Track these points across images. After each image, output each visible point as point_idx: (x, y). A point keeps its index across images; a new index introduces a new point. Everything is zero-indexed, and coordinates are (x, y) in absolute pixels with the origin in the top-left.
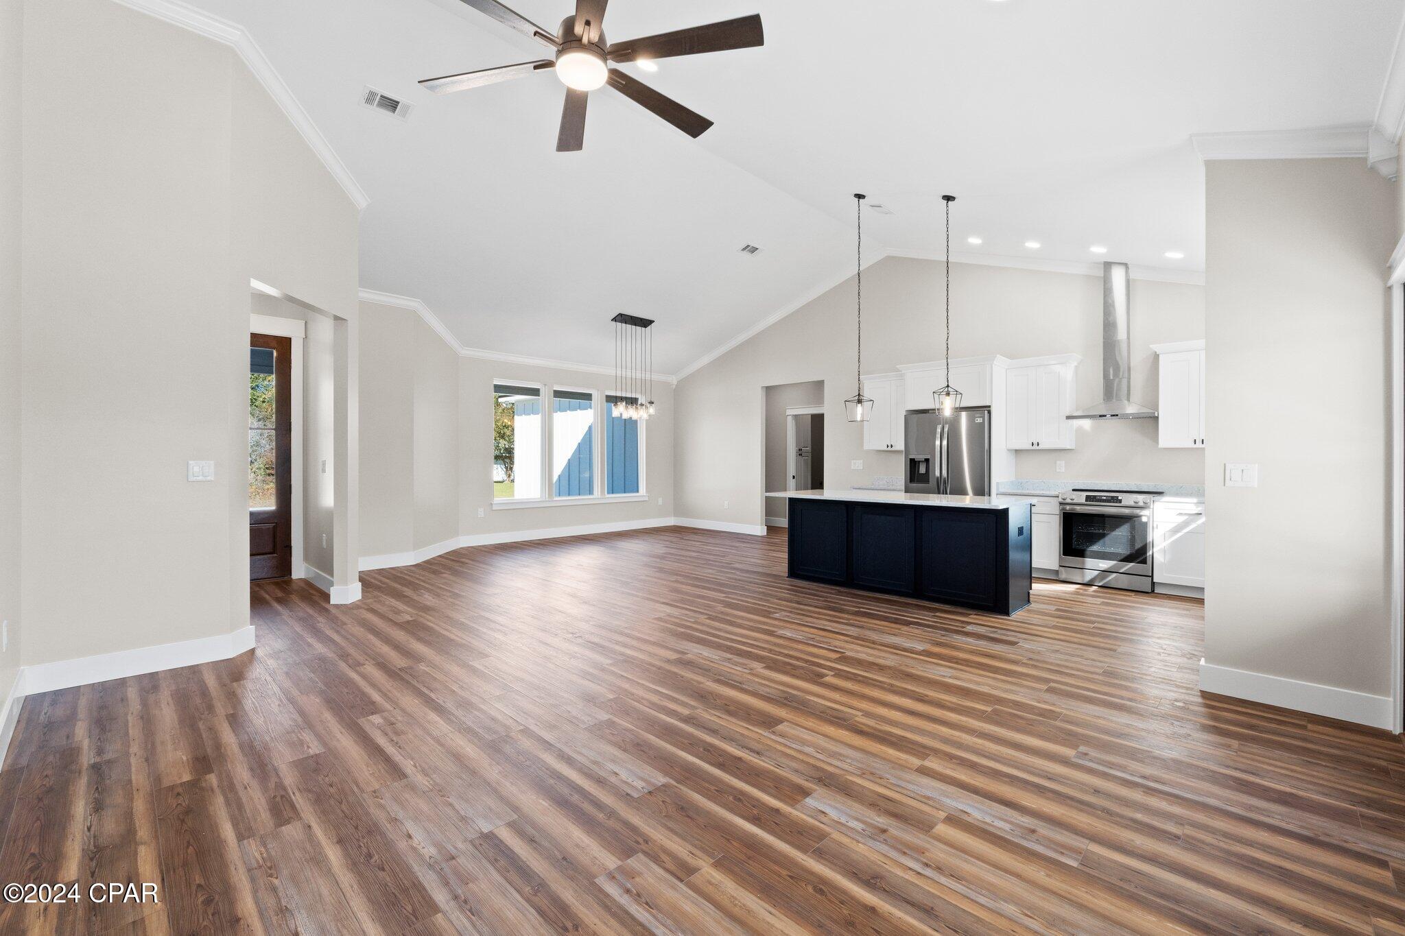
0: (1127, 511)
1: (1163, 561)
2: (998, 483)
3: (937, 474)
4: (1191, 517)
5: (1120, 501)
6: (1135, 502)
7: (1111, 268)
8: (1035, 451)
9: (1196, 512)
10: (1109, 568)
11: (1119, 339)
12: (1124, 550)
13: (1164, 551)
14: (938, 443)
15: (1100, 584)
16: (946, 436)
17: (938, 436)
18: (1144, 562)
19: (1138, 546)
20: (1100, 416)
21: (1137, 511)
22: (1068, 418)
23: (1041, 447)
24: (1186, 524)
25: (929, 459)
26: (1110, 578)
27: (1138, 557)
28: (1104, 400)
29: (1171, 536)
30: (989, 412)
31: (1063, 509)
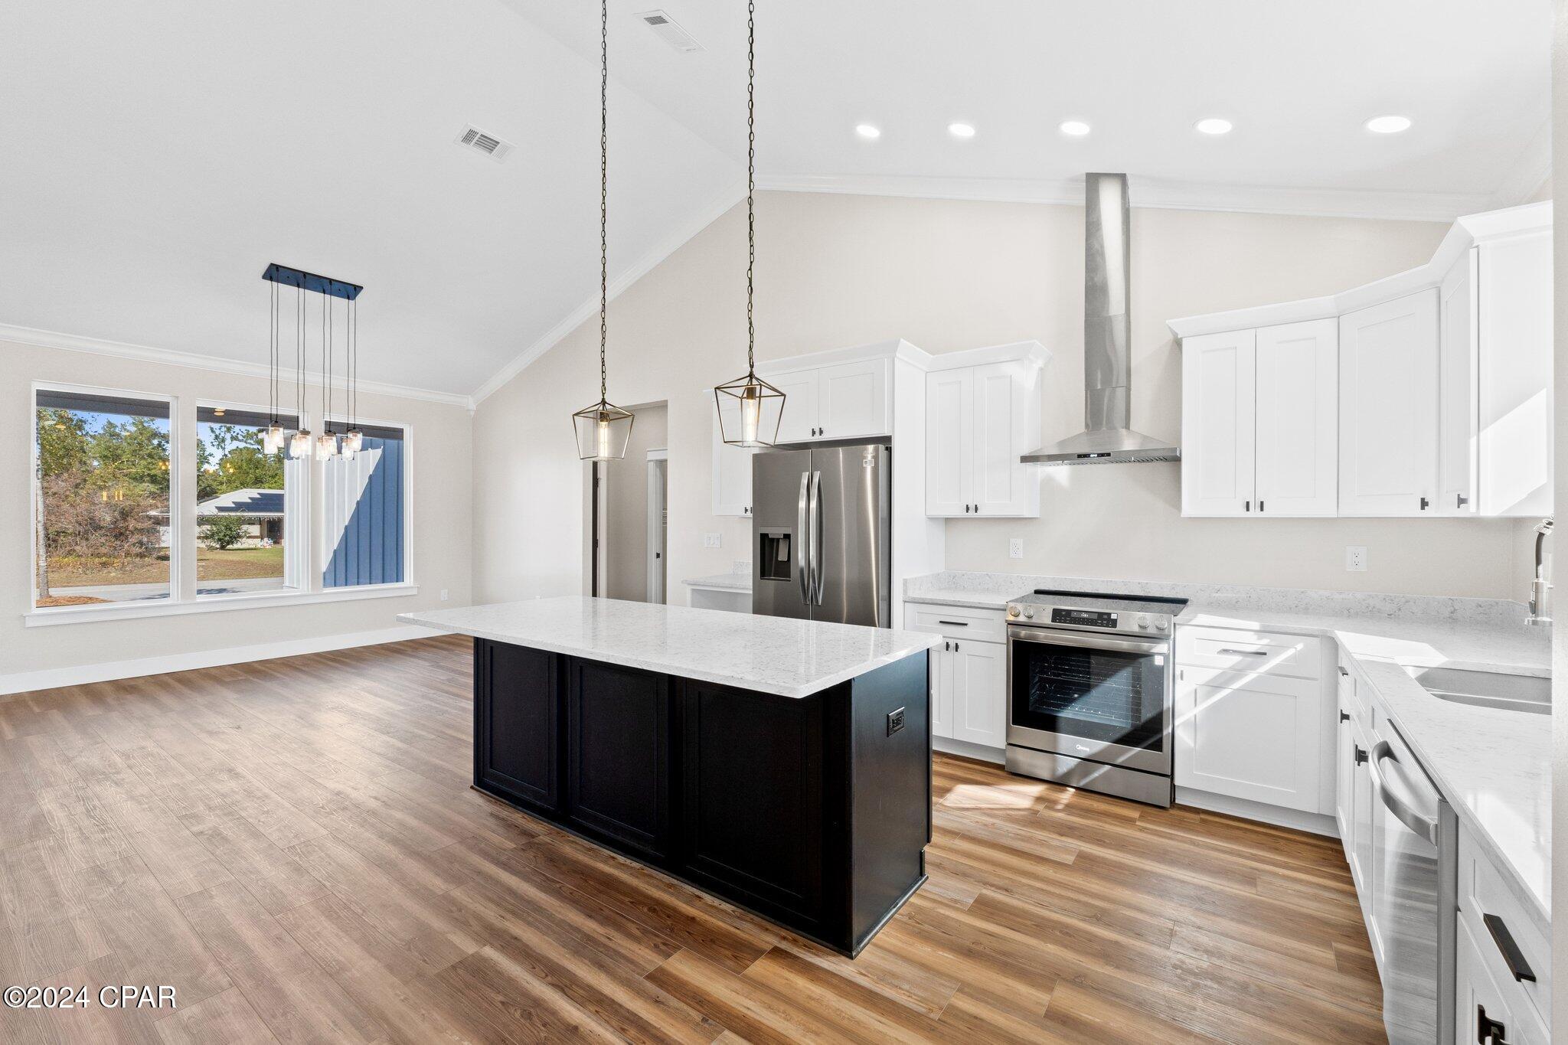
0: (1124, 645)
1: (1192, 745)
2: (905, 582)
3: (802, 562)
4: (1249, 659)
5: (1114, 623)
6: (1140, 627)
7: (1098, 183)
8: (970, 518)
9: (1254, 649)
10: (1095, 755)
11: (1110, 315)
12: (1122, 723)
13: (1194, 725)
14: (802, 504)
15: (1082, 784)
16: (814, 491)
17: (803, 491)
18: (1158, 746)
19: (1147, 714)
20: (1079, 456)
21: (1145, 646)
22: (1025, 459)
23: (981, 513)
24: (1238, 672)
25: (790, 535)
26: (1096, 775)
27: (1147, 738)
28: (1087, 426)
29: (1209, 695)
30: (889, 450)
31: (1014, 635)
